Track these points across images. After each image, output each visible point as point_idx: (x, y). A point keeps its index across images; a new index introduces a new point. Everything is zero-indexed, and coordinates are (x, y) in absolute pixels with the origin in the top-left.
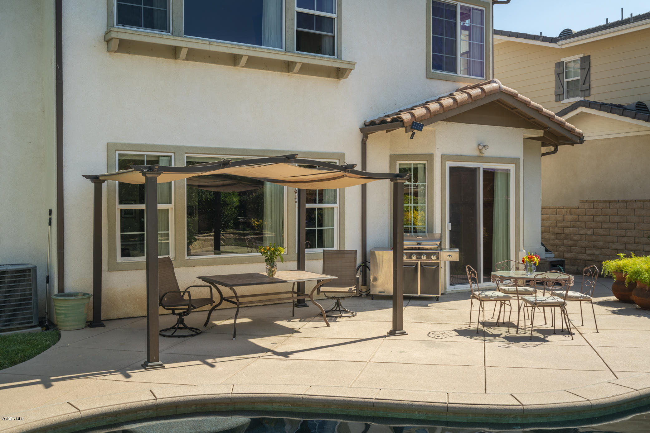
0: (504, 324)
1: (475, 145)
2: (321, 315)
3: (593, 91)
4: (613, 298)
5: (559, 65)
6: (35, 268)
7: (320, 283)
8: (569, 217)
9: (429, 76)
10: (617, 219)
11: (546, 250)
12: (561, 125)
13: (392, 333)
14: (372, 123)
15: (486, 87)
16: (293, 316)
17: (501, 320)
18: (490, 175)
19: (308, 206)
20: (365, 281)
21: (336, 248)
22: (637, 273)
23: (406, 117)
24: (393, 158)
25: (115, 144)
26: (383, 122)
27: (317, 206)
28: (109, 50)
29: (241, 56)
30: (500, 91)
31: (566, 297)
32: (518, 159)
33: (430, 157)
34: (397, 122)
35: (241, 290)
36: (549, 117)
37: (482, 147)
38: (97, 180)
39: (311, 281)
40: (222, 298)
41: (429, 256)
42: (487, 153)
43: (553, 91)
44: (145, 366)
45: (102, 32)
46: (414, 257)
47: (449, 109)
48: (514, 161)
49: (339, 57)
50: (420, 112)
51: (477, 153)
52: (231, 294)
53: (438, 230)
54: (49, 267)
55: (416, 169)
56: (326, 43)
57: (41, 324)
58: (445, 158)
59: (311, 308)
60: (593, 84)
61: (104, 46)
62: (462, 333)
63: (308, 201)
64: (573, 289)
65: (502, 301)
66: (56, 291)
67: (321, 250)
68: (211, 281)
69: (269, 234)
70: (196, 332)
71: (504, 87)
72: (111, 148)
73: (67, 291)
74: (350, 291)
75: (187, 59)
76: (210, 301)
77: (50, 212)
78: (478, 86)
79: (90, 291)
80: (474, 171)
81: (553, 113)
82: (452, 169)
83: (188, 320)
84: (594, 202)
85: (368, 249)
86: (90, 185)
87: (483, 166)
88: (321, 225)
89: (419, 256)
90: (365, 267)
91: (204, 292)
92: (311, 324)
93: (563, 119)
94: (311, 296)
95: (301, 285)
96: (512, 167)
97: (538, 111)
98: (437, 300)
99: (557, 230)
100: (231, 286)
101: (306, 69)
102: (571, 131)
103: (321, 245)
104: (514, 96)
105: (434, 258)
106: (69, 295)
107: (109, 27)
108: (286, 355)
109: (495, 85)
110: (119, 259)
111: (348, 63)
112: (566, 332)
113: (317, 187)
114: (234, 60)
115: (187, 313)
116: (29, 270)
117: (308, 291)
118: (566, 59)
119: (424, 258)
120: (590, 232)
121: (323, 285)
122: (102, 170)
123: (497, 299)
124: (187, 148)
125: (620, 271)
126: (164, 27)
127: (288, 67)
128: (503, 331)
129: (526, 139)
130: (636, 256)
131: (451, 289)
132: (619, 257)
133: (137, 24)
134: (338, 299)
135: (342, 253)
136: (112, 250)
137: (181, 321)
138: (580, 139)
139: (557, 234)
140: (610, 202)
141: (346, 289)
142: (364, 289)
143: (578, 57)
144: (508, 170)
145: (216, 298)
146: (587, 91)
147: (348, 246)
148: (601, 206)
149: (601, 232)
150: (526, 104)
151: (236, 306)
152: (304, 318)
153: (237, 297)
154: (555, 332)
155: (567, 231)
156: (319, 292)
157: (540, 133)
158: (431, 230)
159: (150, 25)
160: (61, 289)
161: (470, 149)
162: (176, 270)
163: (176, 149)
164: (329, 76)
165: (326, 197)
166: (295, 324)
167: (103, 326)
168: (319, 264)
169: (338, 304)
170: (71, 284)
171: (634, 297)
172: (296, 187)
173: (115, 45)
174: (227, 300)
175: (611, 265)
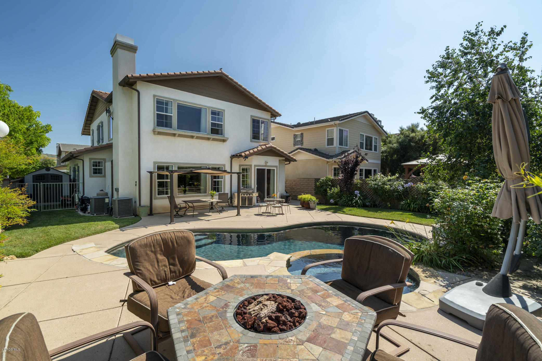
0: (268, 213)
1: (264, 162)
2: (218, 211)
3: (304, 144)
4: (301, 206)
5: (295, 135)
6: (132, 199)
7: (218, 202)
8: (294, 183)
9: (251, 141)
10: (306, 184)
11: (287, 193)
12: (289, 156)
13: (237, 215)
14: (234, 155)
15: (267, 146)
16: (210, 212)
17: (267, 212)
18: (269, 171)
19: (214, 180)
20: (231, 202)
21: (223, 192)
22: (305, 199)
23: (243, 154)
24: (240, 166)
25: (156, 162)
26: (237, 155)
27: (217, 180)
28: (154, 134)
29: (194, 136)
30: (271, 147)
31: (282, 205)
32: (277, 166)
33: (251, 166)
34: (241, 156)
35: (195, 204)
36: (286, 154)
37: (266, 162)
38: (151, 173)
39: (215, 201)
40: (189, 207)
41: (250, 194)
42: (268, 164)
43: (293, 143)
44: (170, 223)
45: (152, 129)
46: (245, 195)
47: (256, 152)
48: (276, 167)
49: (224, 136)
50: (247, 153)
51: (265, 164)
52: (192, 205)
53: (253, 187)
54: (136, 198)
55: (247, 169)
56: (220, 132)
57: (134, 215)
58: (255, 166)
59: (215, 210)
60: (304, 142)
61: (152, 133)
62: (255, 215)
63: (214, 179)
64: (284, 203)
65: (267, 206)
66: (138, 206)
67: (218, 193)
68: (185, 202)
69: (202, 188)
70: (182, 216)
71: (273, 145)
72: (155, 163)
73: (141, 205)
74: (226, 205)
75: (178, 137)
76: (186, 207)
77: (136, 182)
78: (265, 145)
79: (149, 205)
80: (264, 169)
81: (287, 153)
82: (257, 169)
83: (179, 213)
84: (300, 178)
85: (232, 193)
86: (149, 174)
87: (266, 168)
88: (218, 185)
89: (247, 195)
90: (231, 198)
91: (183, 205)
92: (215, 214)
93: (290, 155)
94: (215, 206)
95: (212, 203)
96: (275, 168)
97: (282, 152)
98: (252, 207)
99: (291, 187)
100: (192, 203)
101: (214, 140)
102: (292, 158)
103: (218, 191)
104: (275, 148)
105: (251, 195)
106: (142, 206)
107: (154, 127)
108: (208, 220)
109: (270, 145)
110: (157, 196)
111: (227, 138)
112: (283, 214)
113: (217, 175)
114: (192, 137)
115: (179, 211)
116: (130, 199)
117: (214, 205)
118: (297, 134)
119: (248, 195)
120: (299, 187)
121: (219, 203)
122: (152, 170)
123: (265, 206)
124: (178, 163)
125: (301, 198)
126: (171, 127)
127: (208, 139)
128: (267, 214)
129: (279, 160)
130: (307, 194)
131: (256, 204)
132: (302, 195)
133: (162, 126)
134: (223, 207)
135: (224, 194)
136: (155, 193)
137: (177, 213)
138: (295, 160)
139: (291, 188)
140: (305, 178)
141: (225, 204)
142: (231, 204)
143: (300, 133)
144: (274, 170)
145: (187, 207)
146: (302, 144)
147: (226, 192)
148: (302, 180)
149: (302, 187)
150: (279, 150)
151: (193, 209)
152: (213, 212)
153: (194, 206)
154: (280, 214)
155: (293, 187)
156: (217, 205)
157: (284, 159)
158: (251, 187)
159: (166, 126)
160: (140, 205)
161: (263, 163)
162: (176, 199)
163: (174, 163)
164: (221, 141)
165: (220, 177)
166: (210, 214)
167: (153, 215)
168: (217, 197)
169: (223, 208)
170: (143, 203)
171: (304, 206)
172: (211, 175)
173: (156, 133)
174: (191, 207)
175: (300, 197)
